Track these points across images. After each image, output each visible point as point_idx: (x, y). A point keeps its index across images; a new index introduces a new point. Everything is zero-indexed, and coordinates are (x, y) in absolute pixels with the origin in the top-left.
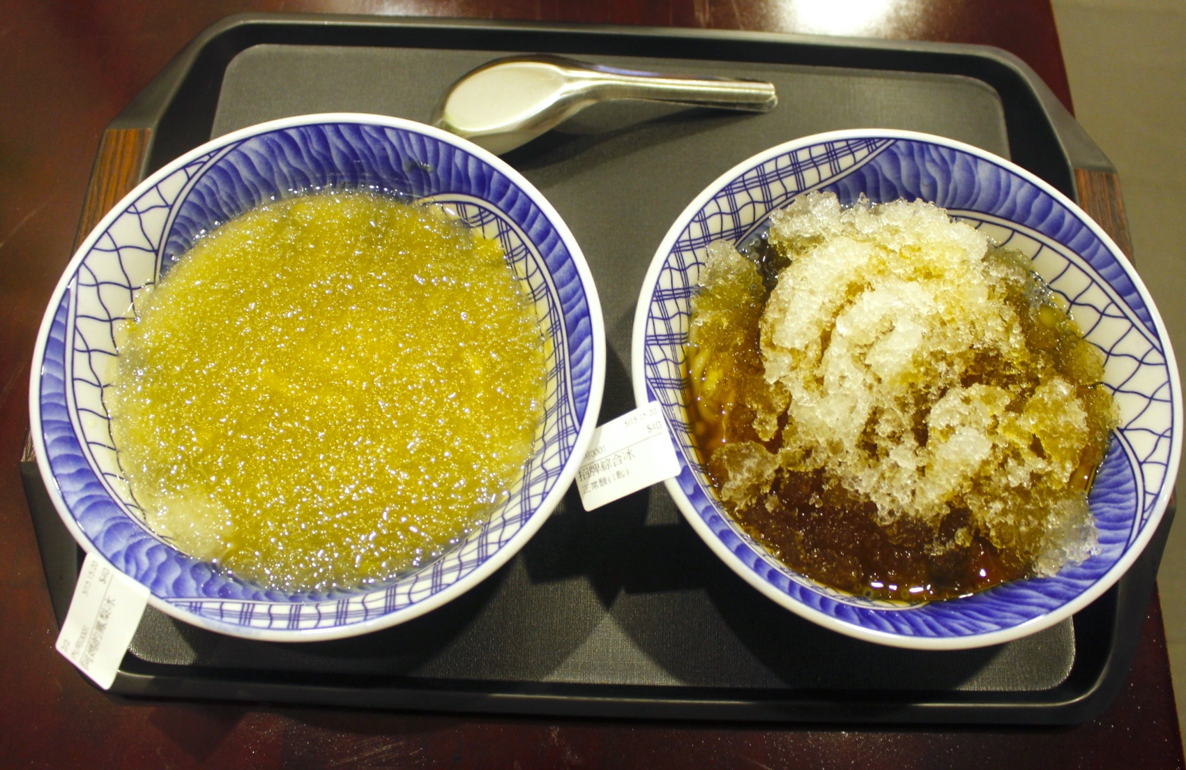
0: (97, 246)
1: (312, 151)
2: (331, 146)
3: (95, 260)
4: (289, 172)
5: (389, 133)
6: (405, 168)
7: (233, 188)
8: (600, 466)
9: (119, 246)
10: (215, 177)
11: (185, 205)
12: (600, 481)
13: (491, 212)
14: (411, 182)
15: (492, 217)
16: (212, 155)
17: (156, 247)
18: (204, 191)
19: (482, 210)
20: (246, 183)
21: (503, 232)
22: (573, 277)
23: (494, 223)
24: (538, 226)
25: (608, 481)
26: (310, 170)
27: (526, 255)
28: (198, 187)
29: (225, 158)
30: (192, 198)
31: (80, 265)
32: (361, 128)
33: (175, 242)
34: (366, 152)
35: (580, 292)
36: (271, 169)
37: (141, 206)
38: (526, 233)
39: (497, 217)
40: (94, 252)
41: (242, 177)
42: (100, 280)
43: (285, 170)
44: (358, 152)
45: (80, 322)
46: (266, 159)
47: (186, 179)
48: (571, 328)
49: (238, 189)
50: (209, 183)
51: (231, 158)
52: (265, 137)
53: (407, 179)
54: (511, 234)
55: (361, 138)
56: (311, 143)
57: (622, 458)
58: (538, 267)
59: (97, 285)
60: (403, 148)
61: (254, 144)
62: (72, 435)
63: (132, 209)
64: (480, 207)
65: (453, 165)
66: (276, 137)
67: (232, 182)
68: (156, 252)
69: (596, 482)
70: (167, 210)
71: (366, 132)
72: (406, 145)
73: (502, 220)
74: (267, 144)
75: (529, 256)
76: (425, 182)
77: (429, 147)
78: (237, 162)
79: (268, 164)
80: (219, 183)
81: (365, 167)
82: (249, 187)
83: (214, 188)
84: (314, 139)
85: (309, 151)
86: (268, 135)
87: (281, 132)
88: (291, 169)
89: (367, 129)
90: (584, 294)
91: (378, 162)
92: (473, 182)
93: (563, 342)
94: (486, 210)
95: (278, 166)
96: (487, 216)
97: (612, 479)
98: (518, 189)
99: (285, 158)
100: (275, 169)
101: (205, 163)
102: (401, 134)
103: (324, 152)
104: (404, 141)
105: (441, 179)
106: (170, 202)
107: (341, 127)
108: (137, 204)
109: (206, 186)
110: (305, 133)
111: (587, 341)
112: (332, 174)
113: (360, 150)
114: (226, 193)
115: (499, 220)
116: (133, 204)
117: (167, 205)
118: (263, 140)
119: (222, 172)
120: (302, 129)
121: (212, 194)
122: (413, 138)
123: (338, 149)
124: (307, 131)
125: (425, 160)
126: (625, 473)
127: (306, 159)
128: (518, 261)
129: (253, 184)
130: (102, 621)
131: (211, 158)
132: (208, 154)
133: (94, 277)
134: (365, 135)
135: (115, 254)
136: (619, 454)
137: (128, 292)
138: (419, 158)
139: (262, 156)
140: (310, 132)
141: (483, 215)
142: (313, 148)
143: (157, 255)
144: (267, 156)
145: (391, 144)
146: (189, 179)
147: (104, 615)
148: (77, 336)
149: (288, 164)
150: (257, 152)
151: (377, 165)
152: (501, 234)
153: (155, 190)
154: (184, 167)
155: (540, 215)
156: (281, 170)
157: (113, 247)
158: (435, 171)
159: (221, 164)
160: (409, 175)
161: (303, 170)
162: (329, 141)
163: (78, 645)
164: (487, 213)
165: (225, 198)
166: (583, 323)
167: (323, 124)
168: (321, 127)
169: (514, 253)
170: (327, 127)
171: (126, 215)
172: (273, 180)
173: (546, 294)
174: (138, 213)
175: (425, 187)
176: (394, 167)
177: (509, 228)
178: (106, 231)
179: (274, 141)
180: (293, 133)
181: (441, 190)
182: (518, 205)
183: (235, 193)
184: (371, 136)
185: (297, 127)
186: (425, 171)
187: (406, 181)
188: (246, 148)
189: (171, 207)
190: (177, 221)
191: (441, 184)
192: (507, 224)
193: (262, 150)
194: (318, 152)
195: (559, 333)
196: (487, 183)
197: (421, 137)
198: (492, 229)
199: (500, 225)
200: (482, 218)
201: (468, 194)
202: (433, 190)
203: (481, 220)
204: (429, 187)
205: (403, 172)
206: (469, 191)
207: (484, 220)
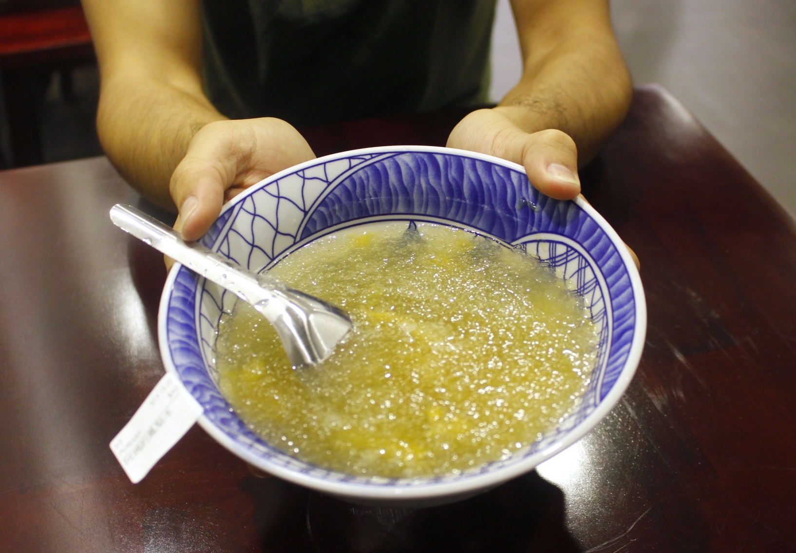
0: (265, 188)
1: (449, 176)
2: (465, 176)
3: (260, 197)
4: (427, 188)
5: (513, 175)
6: (517, 206)
7: (380, 187)
9: (281, 195)
10: (370, 173)
11: (340, 187)
13: (576, 251)
14: (518, 220)
15: (576, 254)
16: (373, 156)
17: (307, 209)
18: (357, 181)
19: (569, 249)
20: (391, 187)
21: (582, 268)
22: (629, 301)
23: (576, 261)
24: (611, 262)
26: (443, 192)
27: (595, 287)
28: (354, 176)
29: (383, 162)
30: (347, 183)
31: (248, 196)
32: (493, 166)
33: (322, 212)
34: (491, 187)
35: (632, 312)
36: (413, 181)
37: (308, 174)
38: (600, 268)
39: (580, 254)
40: (262, 191)
41: (390, 181)
42: (257, 213)
43: (424, 185)
44: (484, 186)
45: (231, 233)
46: (412, 172)
47: (348, 167)
48: (616, 339)
49: (383, 190)
50: (363, 177)
51: (387, 163)
52: (417, 155)
53: (517, 217)
54: (588, 269)
55: (490, 175)
56: (451, 170)
58: (603, 296)
59: (255, 215)
60: (521, 189)
61: (407, 158)
62: (192, 302)
63: (301, 173)
64: (568, 246)
65: (556, 209)
66: (426, 158)
67: (381, 182)
68: (306, 213)
70: (325, 185)
71: (496, 171)
72: (524, 187)
73: (583, 257)
74: (417, 161)
75: (598, 288)
76: (529, 221)
78: (390, 168)
79: (412, 177)
80: (371, 179)
81: (486, 199)
82: (392, 191)
83: (365, 182)
84: (454, 167)
85: (446, 176)
86: (420, 154)
87: (430, 155)
88: (429, 186)
89: (497, 168)
90: (635, 314)
91: (498, 198)
92: (568, 224)
93: (605, 353)
94: (572, 249)
95: (419, 181)
96: (572, 254)
98: (603, 232)
99: (427, 176)
100: (416, 183)
101: (366, 160)
102: (523, 177)
103: (458, 180)
104: (523, 183)
105: (544, 220)
106: (330, 180)
107: (477, 163)
108: (306, 171)
109: (360, 178)
110: (448, 160)
111: (626, 347)
112: (458, 200)
113: (487, 184)
114: (373, 189)
115: (581, 257)
116: (303, 170)
117: (327, 181)
118: (415, 156)
119: (376, 172)
120: (447, 157)
121: (363, 187)
123: (470, 179)
124: (450, 159)
125: (535, 202)
127: (443, 182)
128: (587, 293)
129: (396, 190)
130: (155, 427)
131: (372, 158)
132: (371, 154)
133: (255, 208)
134: (493, 173)
135: (276, 199)
137: (274, 232)
138: (531, 199)
139: (410, 169)
140: (452, 161)
141: (569, 254)
142: (451, 174)
143: (305, 216)
144: (414, 170)
145: (512, 184)
146: (351, 168)
147: (159, 423)
148: (225, 242)
149: (428, 183)
150: (407, 165)
151: (496, 199)
152: (579, 270)
153: (322, 166)
154: (350, 158)
155: (616, 254)
156: (420, 185)
157: (276, 194)
158: (540, 212)
159: (377, 165)
160: (518, 213)
161: (437, 190)
162: (465, 171)
163: (128, 445)
164: (573, 252)
165: (371, 193)
166: (627, 334)
167: (465, 157)
168: (462, 159)
169: (586, 287)
170: (466, 160)
171: (295, 175)
172: (412, 191)
173: (603, 317)
174: (304, 178)
175: (529, 226)
176: (509, 204)
177: (587, 264)
178: (276, 181)
179: (423, 160)
180: (439, 158)
181: (541, 229)
182: (600, 245)
183: (380, 192)
184: (498, 175)
185: (444, 155)
186: (533, 211)
187: (515, 218)
188: (400, 159)
189: (329, 184)
190: (330, 196)
191: (542, 224)
192: (586, 261)
193: (412, 165)
194: (454, 179)
195: (604, 346)
196: (579, 226)
198: (573, 266)
199: (580, 262)
200: (568, 256)
201: (562, 234)
202: (535, 229)
203: (566, 258)
204: (532, 225)
205: (515, 209)
206: (564, 231)
207: (569, 258)
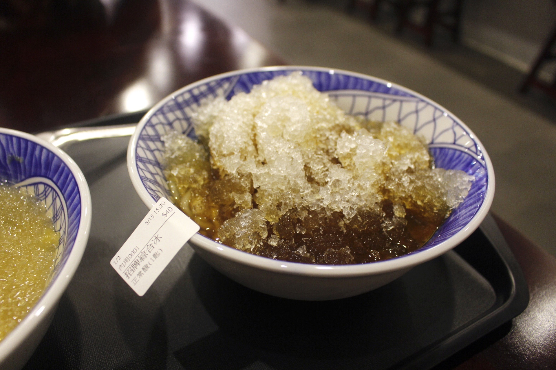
6: (8, 162)
8: (139, 259)
12: (143, 269)
13: (50, 186)
14: (11, 172)
15: (50, 189)
19: (46, 186)
21: (54, 200)
23: (51, 195)
24: (70, 188)
25: (149, 266)
27: (62, 212)
38: (64, 195)
39: (52, 188)
53: (9, 170)
54: (57, 199)
57: (153, 245)
58: (65, 218)
60: (8, 148)
64: (45, 184)
65: (34, 156)
69: (140, 272)
72: (10, 145)
76: (18, 171)
77: (23, 145)
92: (43, 166)
96: (48, 190)
97: (151, 262)
98: (65, 165)
102: (9, 138)
104: (10, 142)
105: (27, 168)
115: (53, 191)
122: (14, 140)
125: (19, 155)
126: (160, 251)
128: (58, 219)
136: (149, 244)
138: (16, 154)
141: (46, 190)
145: (2, 145)
155: (73, 178)
158: (24, 162)
160: (10, 167)
164: (48, 188)
169: (57, 214)
175: (19, 175)
176: (3, 164)
177: (57, 195)
181: (27, 175)
182: (63, 176)
186: (19, 163)
191: (27, 171)
192: (56, 192)
196: (50, 165)
197: (19, 139)
198: (50, 199)
199: (53, 194)
200: (46, 192)
201: (40, 176)
202: (23, 177)
203: (45, 194)
204: (21, 174)
205: (7, 165)
206: (41, 173)
207: (47, 194)
